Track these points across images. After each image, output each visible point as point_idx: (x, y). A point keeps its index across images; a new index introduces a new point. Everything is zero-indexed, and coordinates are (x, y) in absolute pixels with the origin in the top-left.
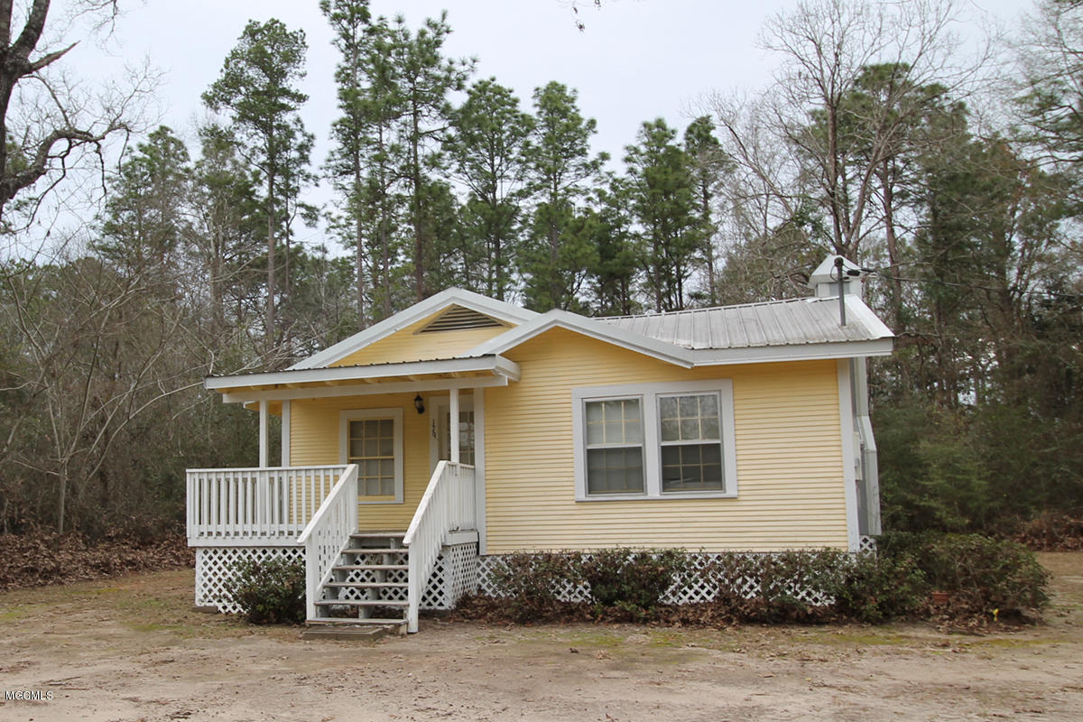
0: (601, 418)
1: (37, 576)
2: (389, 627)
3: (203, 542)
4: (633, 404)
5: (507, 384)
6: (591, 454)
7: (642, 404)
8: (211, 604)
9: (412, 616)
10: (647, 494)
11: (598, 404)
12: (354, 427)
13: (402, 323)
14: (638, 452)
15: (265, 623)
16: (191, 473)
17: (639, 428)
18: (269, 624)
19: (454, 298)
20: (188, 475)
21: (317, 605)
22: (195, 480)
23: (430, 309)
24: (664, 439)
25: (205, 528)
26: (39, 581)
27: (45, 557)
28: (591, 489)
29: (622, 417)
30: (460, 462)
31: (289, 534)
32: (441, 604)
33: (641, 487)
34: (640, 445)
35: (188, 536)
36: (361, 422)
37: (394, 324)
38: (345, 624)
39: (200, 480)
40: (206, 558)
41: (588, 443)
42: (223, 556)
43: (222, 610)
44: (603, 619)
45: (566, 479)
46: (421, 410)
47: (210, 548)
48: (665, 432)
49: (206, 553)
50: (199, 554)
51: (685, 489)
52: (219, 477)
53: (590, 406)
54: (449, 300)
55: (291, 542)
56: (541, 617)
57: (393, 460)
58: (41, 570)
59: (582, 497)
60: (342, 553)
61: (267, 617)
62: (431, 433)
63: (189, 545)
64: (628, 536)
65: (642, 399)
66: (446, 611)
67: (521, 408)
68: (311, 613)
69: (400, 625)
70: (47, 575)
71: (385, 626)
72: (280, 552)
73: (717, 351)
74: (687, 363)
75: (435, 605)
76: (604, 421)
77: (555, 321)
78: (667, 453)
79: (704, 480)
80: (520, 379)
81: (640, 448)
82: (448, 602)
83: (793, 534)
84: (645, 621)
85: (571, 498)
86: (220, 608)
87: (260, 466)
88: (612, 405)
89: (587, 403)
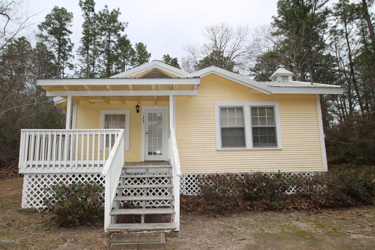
0: (226, 115)
2: (168, 231)
3: (28, 171)
4: (241, 109)
5: (197, 94)
6: (223, 130)
7: (244, 109)
10: (246, 148)
11: (225, 109)
12: (107, 117)
13: (133, 73)
14: (242, 130)
15: (72, 227)
16: (24, 131)
17: (243, 120)
19: (156, 65)
20: (22, 132)
21: (111, 215)
23: (145, 69)
24: (253, 124)
25: (31, 162)
28: (224, 144)
29: (235, 115)
31: (83, 166)
33: (243, 144)
35: (19, 167)
36: (110, 115)
37: (130, 73)
39: (29, 136)
40: (30, 180)
41: (222, 125)
42: (41, 178)
45: (212, 140)
46: (138, 111)
47: (33, 174)
49: (30, 177)
50: (26, 178)
51: (261, 145)
53: (223, 109)
54: (153, 65)
59: (220, 148)
60: (120, 178)
62: (142, 121)
63: (20, 173)
65: (244, 107)
67: (192, 109)
68: (108, 221)
71: (166, 231)
73: (280, 88)
74: (268, 92)
76: (228, 116)
77: (213, 71)
78: (255, 130)
79: (269, 142)
81: (243, 127)
83: (303, 164)
85: (215, 149)
87: (65, 129)
88: (231, 109)
89: (221, 108)
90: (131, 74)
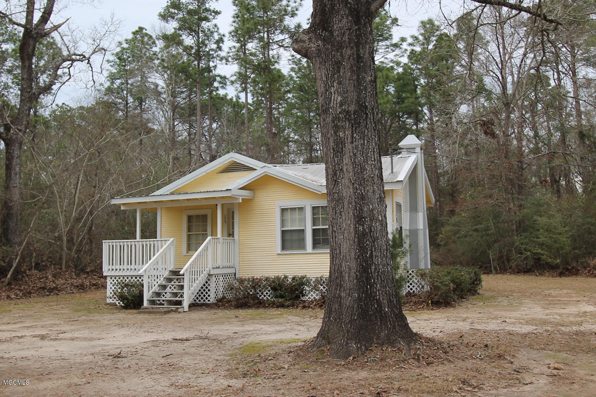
0: (288, 215)
1: (46, 291)
3: (109, 274)
4: (301, 209)
5: (241, 201)
6: (284, 233)
7: (305, 209)
8: (113, 302)
9: (186, 304)
10: (306, 250)
11: (287, 209)
12: (190, 218)
14: (303, 231)
15: (129, 308)
16: (105, 242)
17: (303, 220)
18: (131, 308)
19: (232, 157)
20: (104, 243)
21: (148, 300)
22: (106, 245)
24: (314, 225)
25: (111, 267)
26: (47, 293)
27: (51, 282)
28: (283, 248)
29: (296, 215)
30: (222, 237)
32: (209, 301)
33: (304, 247)
34: (304, 228)
35: (103, 271)
36: (193, 216)
38: (156, 308)
39: (109, 245)
40: (111, 281)
41: (282, 227)
42: (118, 280)
43: (118, 304)
44: (272, 306)
45: (273, 244)
47: (113, 276)
48: (315, 222)
49: (111, 278)
50: (109, 279)
51: (323, 248)
52: (120, 244)
53: (283, 211)
54: (230, 158)
55: (135, 273)
56: (246, 305)
57: (207, 234)
58: (48, 288)
59: (279, 252)
60: (165, 278)
61: (129, 306)
63: (104, 275)
64: (298, 270)
65: (305, 207)
66: (211, 303)
68: (145, 304)
69: (178, 308)
70: (51, 290)
71: (173, 309)
72: (134, 278)
74: (319, 192)
75: (207, 301)
76: (289, 217)
77: (266, 172)
78: (315, 232)
80: (254, 197)
81: (304, 229)
82: (212, 299)
84: (288, 306)
85: (274, 252)
86: (117, 304)
87: (136, 239)
88: (293, 209)
89: (282, 209)
90: (207, 170)
